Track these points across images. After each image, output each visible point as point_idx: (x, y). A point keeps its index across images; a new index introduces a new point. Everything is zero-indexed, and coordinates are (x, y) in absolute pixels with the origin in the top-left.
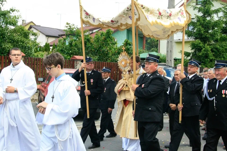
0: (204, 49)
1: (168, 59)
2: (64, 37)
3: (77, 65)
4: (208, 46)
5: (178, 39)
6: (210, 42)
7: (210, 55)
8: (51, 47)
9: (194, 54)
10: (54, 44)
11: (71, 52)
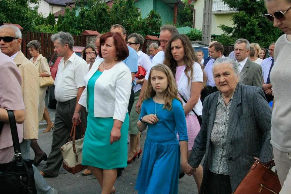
0: (249, 23)
1: (204, 36)
2: (74, 6)
3: (89, 43)
4: (255, 20)
5: (218, 10)
6: (258, 14)
7: (256, 31)
8: (57, 20)
9: (237, 30)
10: (60, 15)
11: (82, 25)
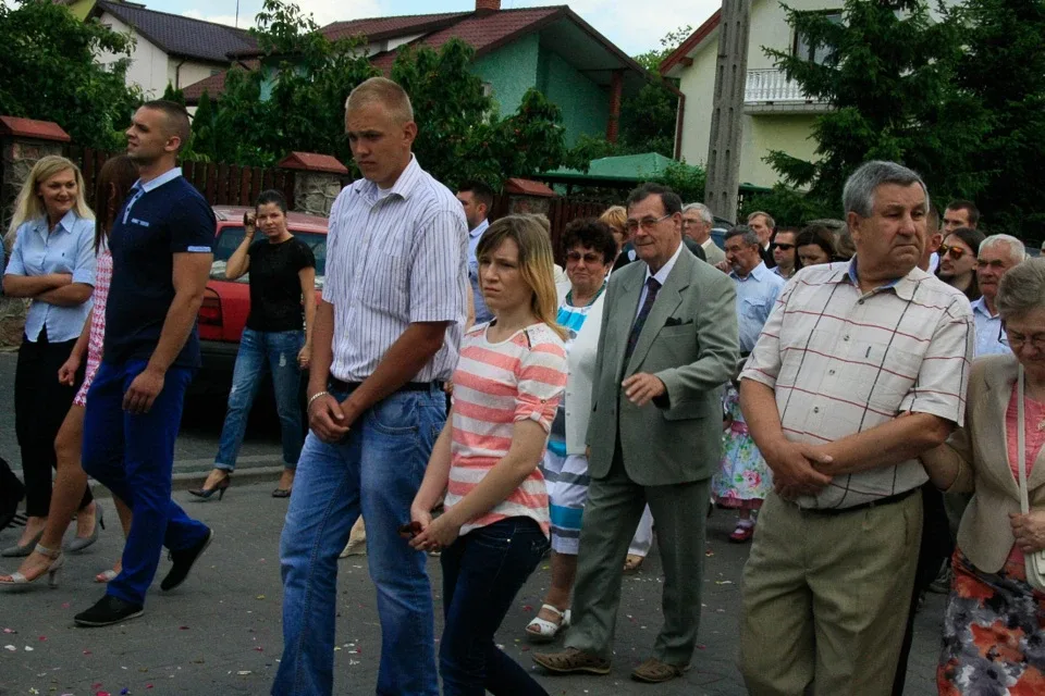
1: (714, 187)
2: (254, 65)
3: (305, 196)
4: (893, 141)
5: (765, 99)
6: (903, 122)
8: (192, 110)
9: (830, 172)
10: (205, 95)
11: (280, 133)
